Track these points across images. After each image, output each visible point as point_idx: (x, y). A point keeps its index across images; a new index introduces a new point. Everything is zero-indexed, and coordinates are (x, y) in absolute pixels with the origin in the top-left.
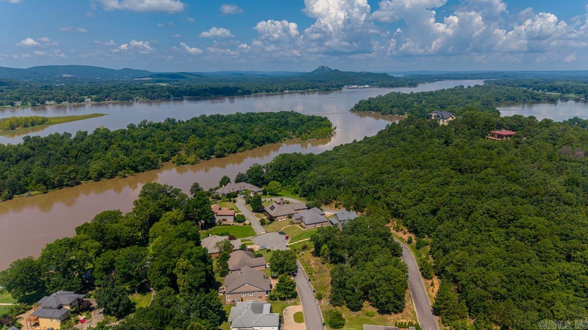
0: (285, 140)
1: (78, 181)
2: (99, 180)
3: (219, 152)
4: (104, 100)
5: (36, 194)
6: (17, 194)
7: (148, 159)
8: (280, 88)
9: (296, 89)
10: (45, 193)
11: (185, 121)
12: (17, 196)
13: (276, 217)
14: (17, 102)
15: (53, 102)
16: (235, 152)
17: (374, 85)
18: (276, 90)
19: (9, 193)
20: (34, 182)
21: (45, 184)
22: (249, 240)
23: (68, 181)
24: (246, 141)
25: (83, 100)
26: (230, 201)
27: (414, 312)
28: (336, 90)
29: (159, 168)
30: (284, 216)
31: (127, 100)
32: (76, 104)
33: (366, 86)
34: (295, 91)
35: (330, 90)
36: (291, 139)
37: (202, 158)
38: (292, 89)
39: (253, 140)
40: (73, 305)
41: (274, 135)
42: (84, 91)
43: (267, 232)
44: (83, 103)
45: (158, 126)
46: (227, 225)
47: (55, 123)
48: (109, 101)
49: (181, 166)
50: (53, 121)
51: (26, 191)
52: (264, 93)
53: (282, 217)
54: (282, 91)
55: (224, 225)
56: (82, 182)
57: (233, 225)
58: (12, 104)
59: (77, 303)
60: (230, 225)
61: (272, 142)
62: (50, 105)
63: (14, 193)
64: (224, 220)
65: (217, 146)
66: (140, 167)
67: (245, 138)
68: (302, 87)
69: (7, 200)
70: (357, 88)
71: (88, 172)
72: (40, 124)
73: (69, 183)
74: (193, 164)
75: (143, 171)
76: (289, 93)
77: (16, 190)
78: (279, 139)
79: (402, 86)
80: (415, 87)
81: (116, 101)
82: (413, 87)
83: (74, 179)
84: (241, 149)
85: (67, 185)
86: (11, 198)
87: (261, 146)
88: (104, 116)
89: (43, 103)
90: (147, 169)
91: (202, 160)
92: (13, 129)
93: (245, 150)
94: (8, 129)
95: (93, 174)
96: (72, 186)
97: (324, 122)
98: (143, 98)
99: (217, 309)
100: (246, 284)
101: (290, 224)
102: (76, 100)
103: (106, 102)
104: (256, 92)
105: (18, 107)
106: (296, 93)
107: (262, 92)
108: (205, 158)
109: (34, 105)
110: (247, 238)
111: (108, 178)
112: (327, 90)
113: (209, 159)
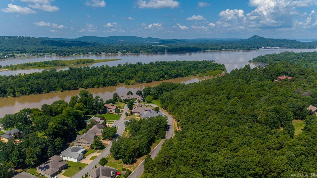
0: (191, 76)
1: (78, 88)
2: (87, 88)
3: (148, 80)
4: (127, 53)
5: (58, 92)
6: (51, 91)
7: (111, 80)
8: (219, 48)
9: (230, 49)
10: (62, 92)
11: (147, 64)
12: (51, 92)
13: (134, 113)
14: (90, 53)
15: (104, 53)
16: (158, 80)
17: (283, 47)
18: (217, 49)
19: (48, 90)
20: (59, 87)
21: (62, 88)
22: (113, 122)
23: (73, 87)
24: (166, 75)
25: (117, 52)
26: (124, 103)
27: (137, 166)
28: (254, 49)
29: (116, 85)
30: (138, 112)
31: (137, 52)
32: (114, 54)
33: (278, 47)
34: (229, 49)
35: (250, 49)
36: (195, 75)
37: (139, 82)
38: (227, 49)
39: (170, 75)
40: (16, 134)
41: (184, 73)
42: (121, 48)
43: (125, 119)
44: (117, 54)
45: (131, 66)
46: (111, 114)
47: (96, 62)
48: (129, 53)
49: (127, 85)
50: (96, 61)
51: (55, 90)
52: (209, 50)
53: (137, 113)
54: (220, 49)
55: (110, 113)
56: (79, 88)
57: (114, 114)
58: (88, 53)
59: (18, 134)
60: (112, 114)
61: (182, 76)
62: (103, 54)
63: (50, 91)
64: (111, 111)
65: (148, 77)
66: (107, 84)
67: (166, 74)
68: (233, 47)
69: (46, 93)
70: (270, 48)
71: (82, 84)
72: (90, 63)
73: (73, 88)
74: (132, 85)
75: (108, 86)
76: (225, 50)
77: (51, 89)
78: (186, 75)
79: (303, 48)
80: (313, 49)
81: (132, 53)
82: (312, 49)
83: (75, 87)
84: (162, 79)
85: (72, 89)
86: (48, 92)
87: (174, 78)
88: (120, 60)
89: (100, 53)
90: (110, 85)
91: (138, 83)
92: (78, 64)
93: (164, 80)
94: (76, 64)
95: (84, 85)
96: (74, 90)
97: (220, 68)
98: (145, 52)
99: (58, 146)
100: (82, 139)
101: (138, 117)
102: (114, 52)
103: (127, 54)
104: (205, 49)
105: (90, 54)
106: (229, 50)
107: (208, 49)
108: (141, 82)
109: (96, 54)
110: (113, 121)
111: (91, 88)
112: (248, 50)
113: (142, 83)
